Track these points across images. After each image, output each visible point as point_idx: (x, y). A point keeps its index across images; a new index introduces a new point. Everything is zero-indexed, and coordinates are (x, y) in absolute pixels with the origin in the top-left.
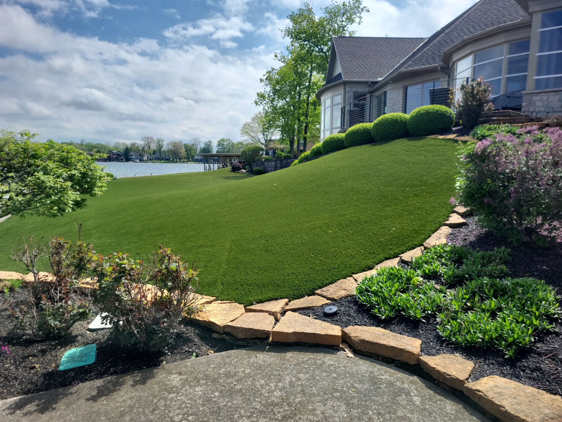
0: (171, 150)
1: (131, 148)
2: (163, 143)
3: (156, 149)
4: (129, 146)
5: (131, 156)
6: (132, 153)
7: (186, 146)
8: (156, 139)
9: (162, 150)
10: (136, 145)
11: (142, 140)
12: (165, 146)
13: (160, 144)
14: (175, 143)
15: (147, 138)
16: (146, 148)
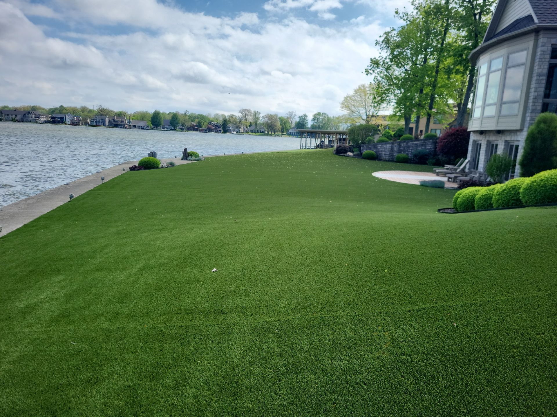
0: (267, 123)
1: (229, 120)
2: (259, 116)
3: (252, 122)
4: (227, 118)
5: (229, 127)
6: (230, 125)
7: (281, 119)
8: (252, 111)
9: (258, 123)
10: (234, 117)
11: (239, 112)
12: (261, 118)
13: (257, 116)
14: (271, 115)
15: (244, 110)
16: (243, 120)
